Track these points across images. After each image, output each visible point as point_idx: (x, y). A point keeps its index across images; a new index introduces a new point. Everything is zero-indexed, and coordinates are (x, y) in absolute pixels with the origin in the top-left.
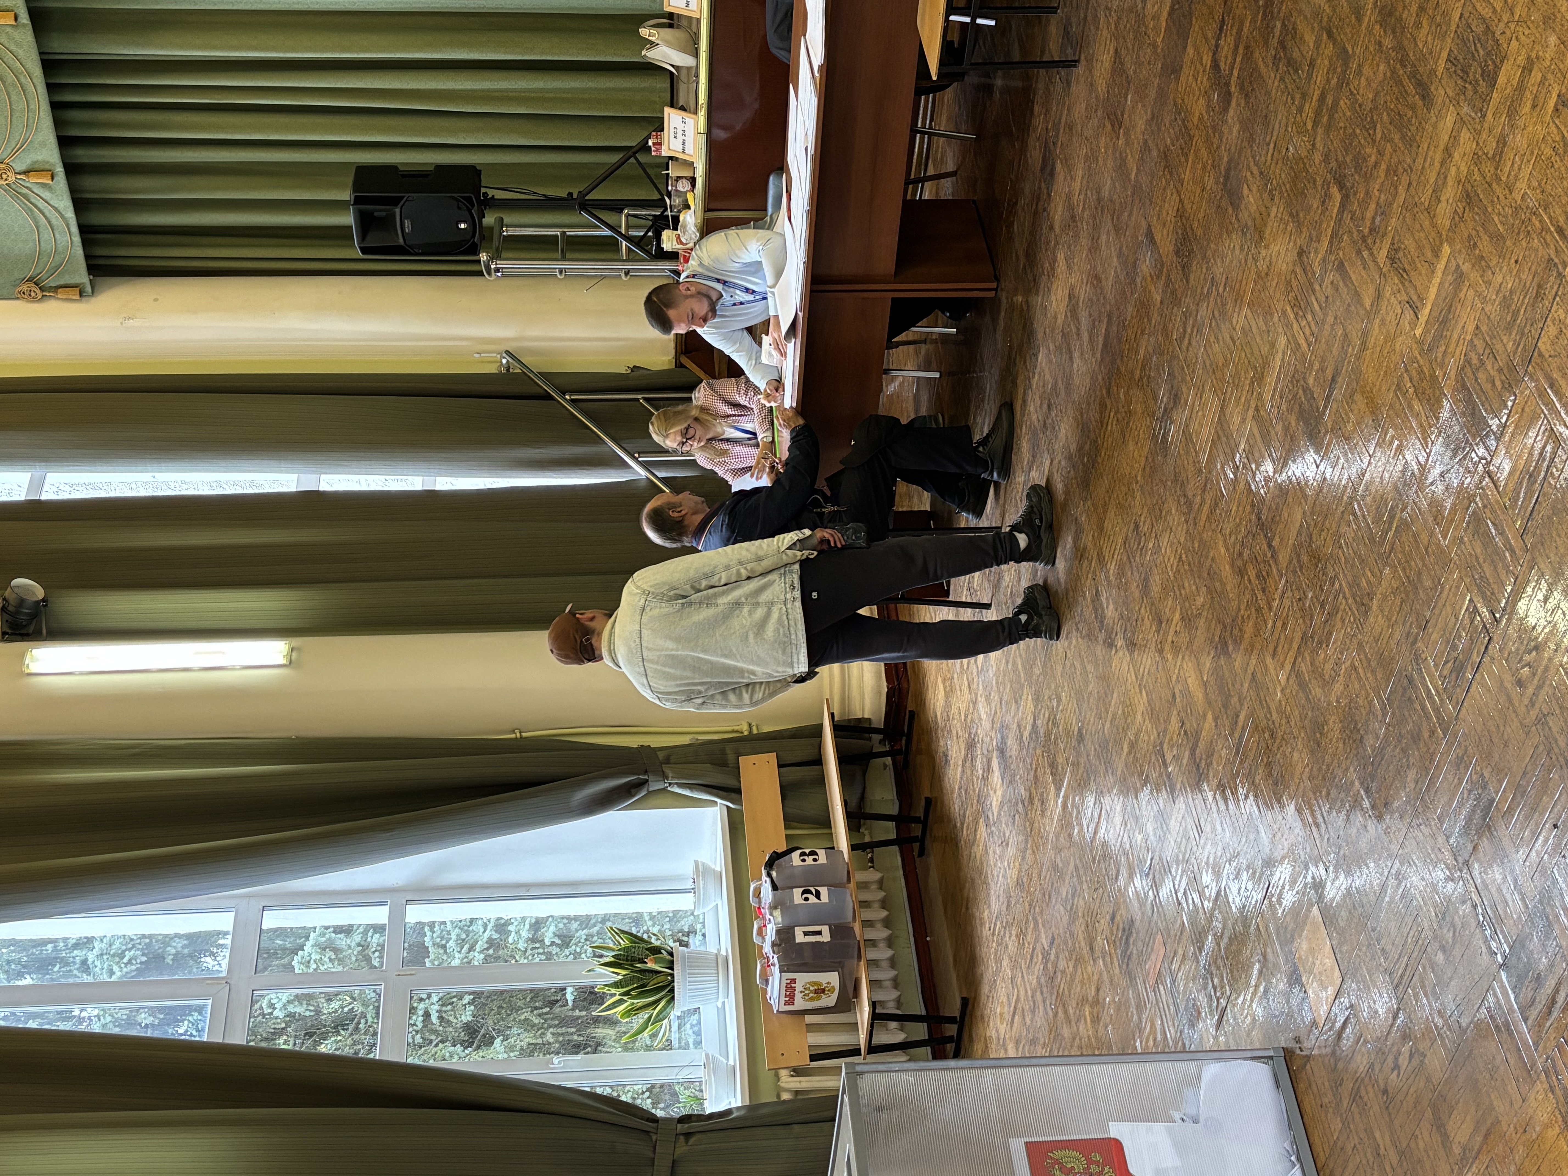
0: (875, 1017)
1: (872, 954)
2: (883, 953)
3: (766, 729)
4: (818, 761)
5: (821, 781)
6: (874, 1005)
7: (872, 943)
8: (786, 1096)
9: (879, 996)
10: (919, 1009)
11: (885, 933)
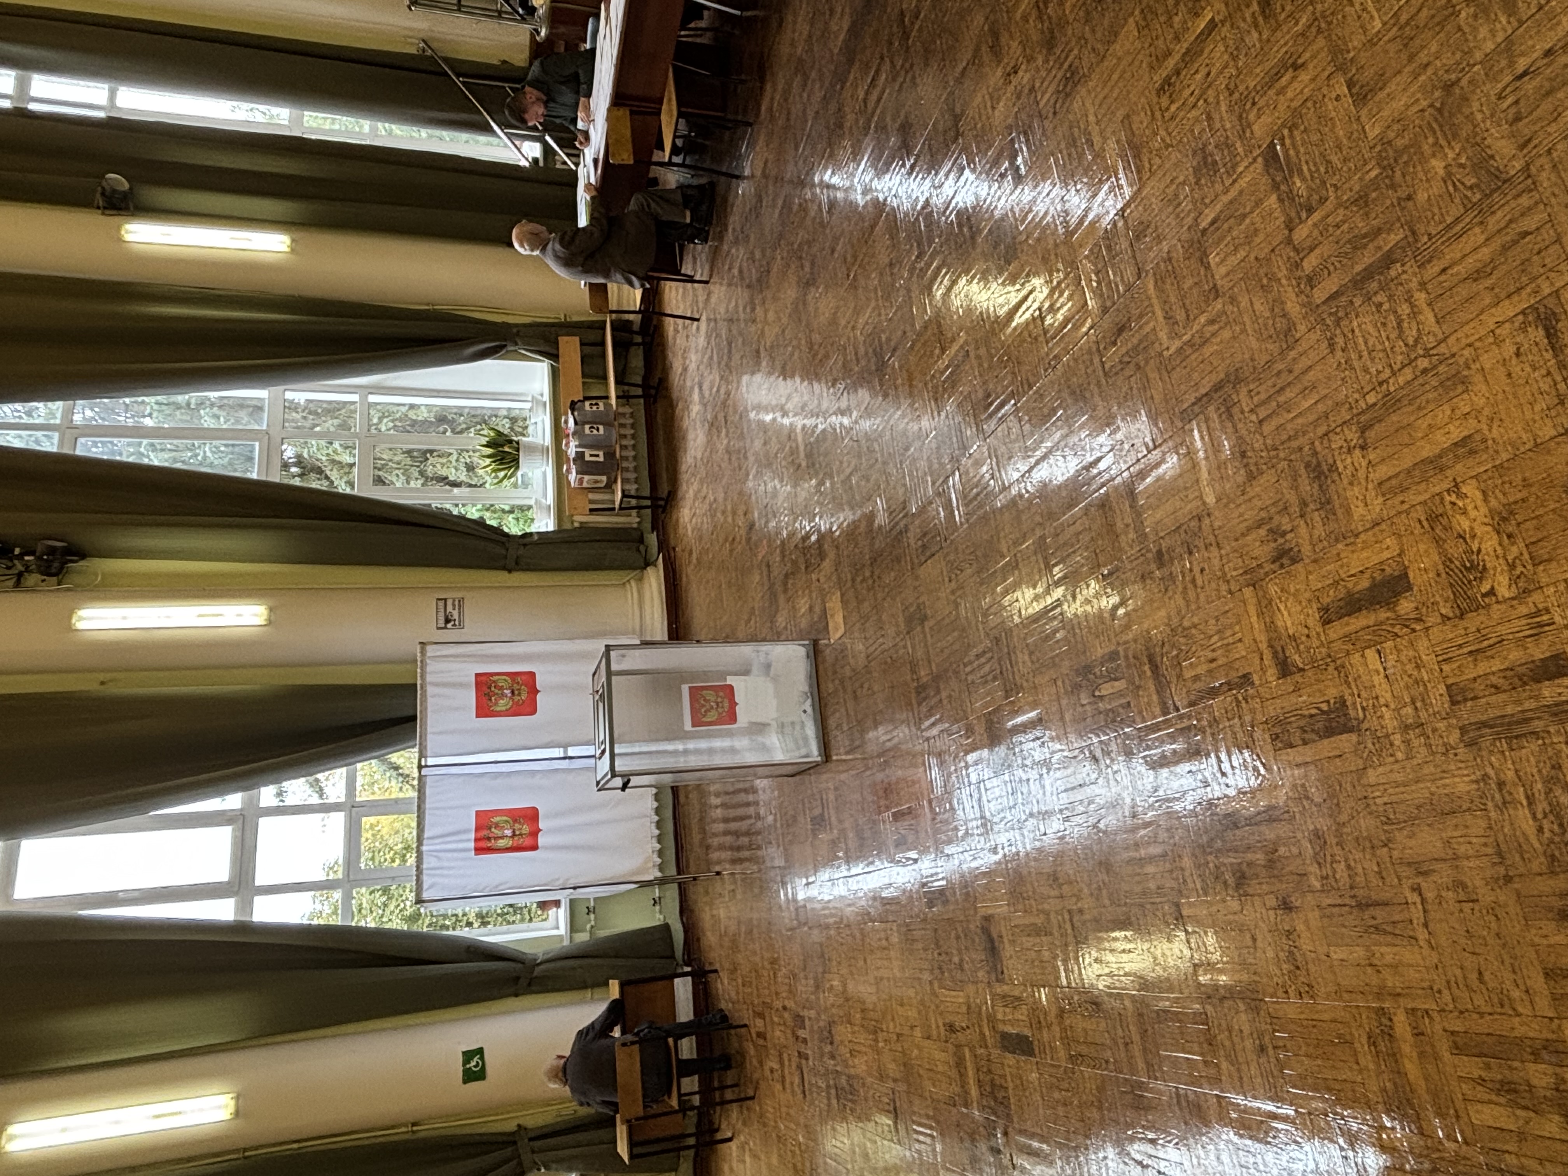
0: (624, 496)
1: (625, 464)
2: (631, 465)
3: (575, 318)
4: (603, 344)
5: (604, 355)
6: (623, 491)
7: (626, 458)
8: (576, 525)
9: (627, 487)
10: (647, 492)
11: (633, 453)
